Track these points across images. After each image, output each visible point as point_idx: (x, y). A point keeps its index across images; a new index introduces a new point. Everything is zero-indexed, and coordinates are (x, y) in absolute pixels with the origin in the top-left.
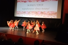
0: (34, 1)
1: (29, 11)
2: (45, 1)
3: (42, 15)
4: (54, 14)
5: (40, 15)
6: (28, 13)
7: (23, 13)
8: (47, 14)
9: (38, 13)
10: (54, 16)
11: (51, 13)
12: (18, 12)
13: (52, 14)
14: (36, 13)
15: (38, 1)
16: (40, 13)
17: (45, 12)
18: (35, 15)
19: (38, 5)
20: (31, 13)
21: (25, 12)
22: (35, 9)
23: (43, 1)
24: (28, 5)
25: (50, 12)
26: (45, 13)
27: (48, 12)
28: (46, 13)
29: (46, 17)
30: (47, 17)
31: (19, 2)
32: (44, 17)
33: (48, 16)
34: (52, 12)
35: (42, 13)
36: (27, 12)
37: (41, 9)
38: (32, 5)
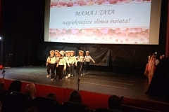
0: (92, 3)
1: (80, 27)
2: (119, 2)
3: (111, 38)
4: (143, 33)
5: (108, 36)
6: (77, 31)
7: (64, 32)
8: (125, 35)
9: (102, 31)
10: (142, 39)
11: (134, 31)
12: (53, 31)
13: (137, 33)
14: (98, 32)
15: (100, 4)
16: (107, 31)
17: (119, 29)
18: (95, 36)
19: (103, 12)
20: (85, 31)
21: (69, 31)
22: (93, 22)
23: (115, 3)
24: (78, 13)
25: (131, 29)
26: (120, 33)
27: (127, 29)
28: (121, 31)
29: (122, 41)
30: (125, 42)
32: (117, 40)
33: (127, 40)
34: (136, 29)
35: (112, 31)
36: (76, 29)
37: (109, 22)
38: (87, 13)
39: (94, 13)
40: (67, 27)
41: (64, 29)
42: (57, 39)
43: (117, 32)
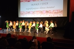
3: (47, 15)
4: (60, 12)
5: (45, 14)
6: (32, 12)
7: (27, 13)
8: (53, 13)
9: (43, 12)
10: (60, 15)
11: (56, 11)
12: (22, 13)
13: (58, 12)
14: (41, 12)
16: (45, 12)
17: (50, 11)
18: (40, 14)
19: (43, 4)
20: (36, 12)
21: (29, 13)
22: (39, 8)
24: (32, 5)
25: (55, 10)
26: (50, 12)
27: (54, 11)
28: (51, 11)
29: (52, 16)
31: (22, 2)
32: (50, 16)
33: (54, 15)
34: (57, 10)
35: (47, 12)
36: (32, 11)
37: (46, 8)
38: (36, 4)
39: (39, 4)
40: (28, 11)
41: (27, 12)
42: (24, 16)
43: (49, 12)
